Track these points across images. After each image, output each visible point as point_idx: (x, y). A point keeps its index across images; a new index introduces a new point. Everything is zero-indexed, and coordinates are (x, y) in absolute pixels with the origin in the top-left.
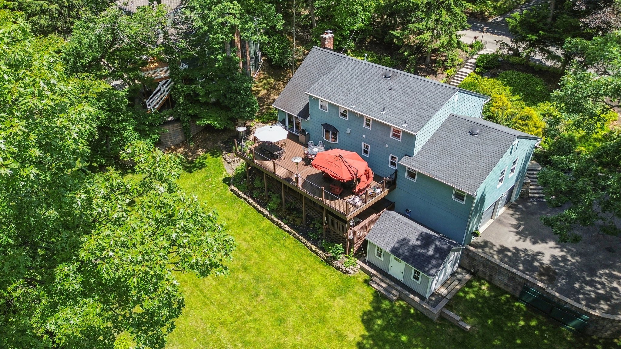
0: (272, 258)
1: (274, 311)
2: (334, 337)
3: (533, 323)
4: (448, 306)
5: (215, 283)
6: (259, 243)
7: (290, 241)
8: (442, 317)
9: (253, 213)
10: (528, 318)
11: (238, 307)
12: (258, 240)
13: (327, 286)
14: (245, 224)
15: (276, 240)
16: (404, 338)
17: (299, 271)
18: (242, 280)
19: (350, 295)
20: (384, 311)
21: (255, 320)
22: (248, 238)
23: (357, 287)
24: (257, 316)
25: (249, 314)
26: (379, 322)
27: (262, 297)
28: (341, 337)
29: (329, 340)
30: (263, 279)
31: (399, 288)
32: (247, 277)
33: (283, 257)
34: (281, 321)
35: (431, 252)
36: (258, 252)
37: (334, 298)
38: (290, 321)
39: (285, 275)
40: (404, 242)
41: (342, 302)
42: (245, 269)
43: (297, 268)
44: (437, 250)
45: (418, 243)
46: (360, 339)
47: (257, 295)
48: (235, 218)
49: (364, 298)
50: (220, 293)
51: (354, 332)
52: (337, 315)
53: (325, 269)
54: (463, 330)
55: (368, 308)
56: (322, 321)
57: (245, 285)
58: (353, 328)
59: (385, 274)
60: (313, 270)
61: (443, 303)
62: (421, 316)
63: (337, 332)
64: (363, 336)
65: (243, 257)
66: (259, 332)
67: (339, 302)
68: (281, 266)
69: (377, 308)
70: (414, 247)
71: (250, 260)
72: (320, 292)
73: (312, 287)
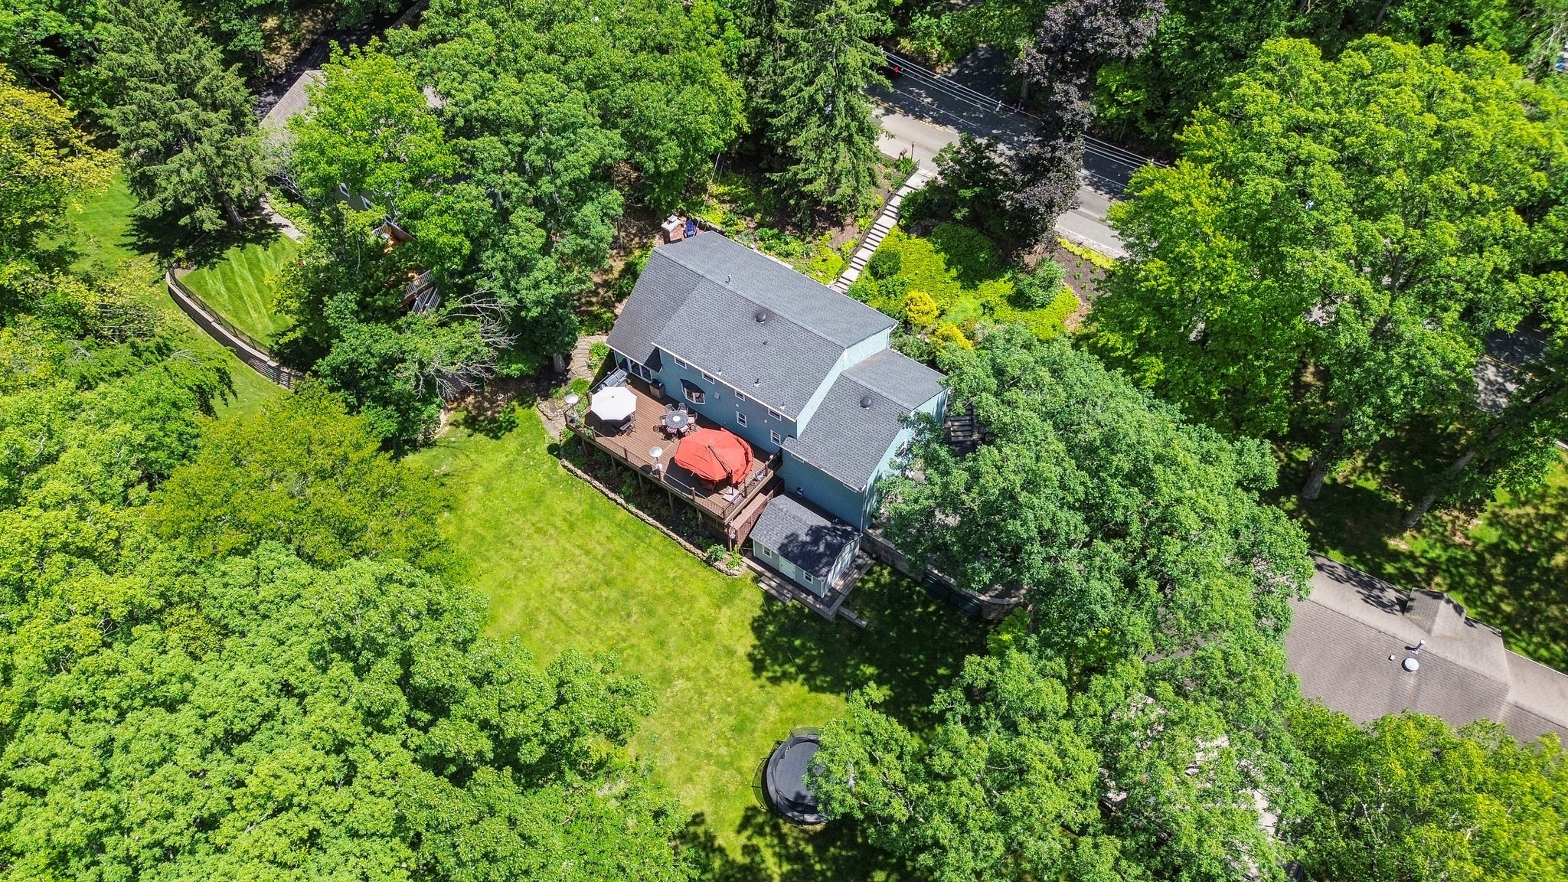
0: (639, 565)
1: (652, 632)
2: (722, 653)
3: (931, 609)
4: (846, 604)
5: (574, 607)
6: (618, 545)
7: (657, 539)
8: (839, 616)
9: (601, 501)
10: (926, 605)
11: (609, 633)
12: (616, 542)
13: (710, 594)
14: (594, 519)
15: (639, 538)
16: (797, 643)
17: (674, 579)
18: (607, 598)
19: (737, 601)
20: (774, 615)
21: (633, 646)
22: (603, 540)
23: (745, 591)
24: (634, 641)
25: (624, 641)
26: (771, 628)
27: (635, 617)
28: (730, 653)
29: (718, 658)
30: (631, 594)
31: (790, 587)
32: (614, 594)
33: (652, 562)
34: (662, 644)
35: (822, 549)
36: (619, 559)
37: (720, 608)
38: (672, 642)
39: (658, 586)
40: (792, 537)
41: (729, 612)
42: (608, 583)
43: (672, 575)
44: (828, 545)
45: (808, 539)
46: (750, 649)
47: (629, 615)
48: (579, 511)
49: (753, 603)
50: (583, 618)
51: (744, 645)
52: (724, 628)
53: (705, 573)
54: (859, 628)
55: (758, 613)
56: (708, 637)
57: (612, 605)
58: (743, 641)
59: (776, 573)
60: (692, 575)
61: (839, 601)
62: (815, 616)
63: (726, 647)
64: (754, 647)
65: (602, 568)
66: (639, 660)
67: (726, 611)
68: (651, 575)
69: (767, 613)
70: (804, 544)
71: (611, 569)
72: (703, 603)
73: (693, 599)
